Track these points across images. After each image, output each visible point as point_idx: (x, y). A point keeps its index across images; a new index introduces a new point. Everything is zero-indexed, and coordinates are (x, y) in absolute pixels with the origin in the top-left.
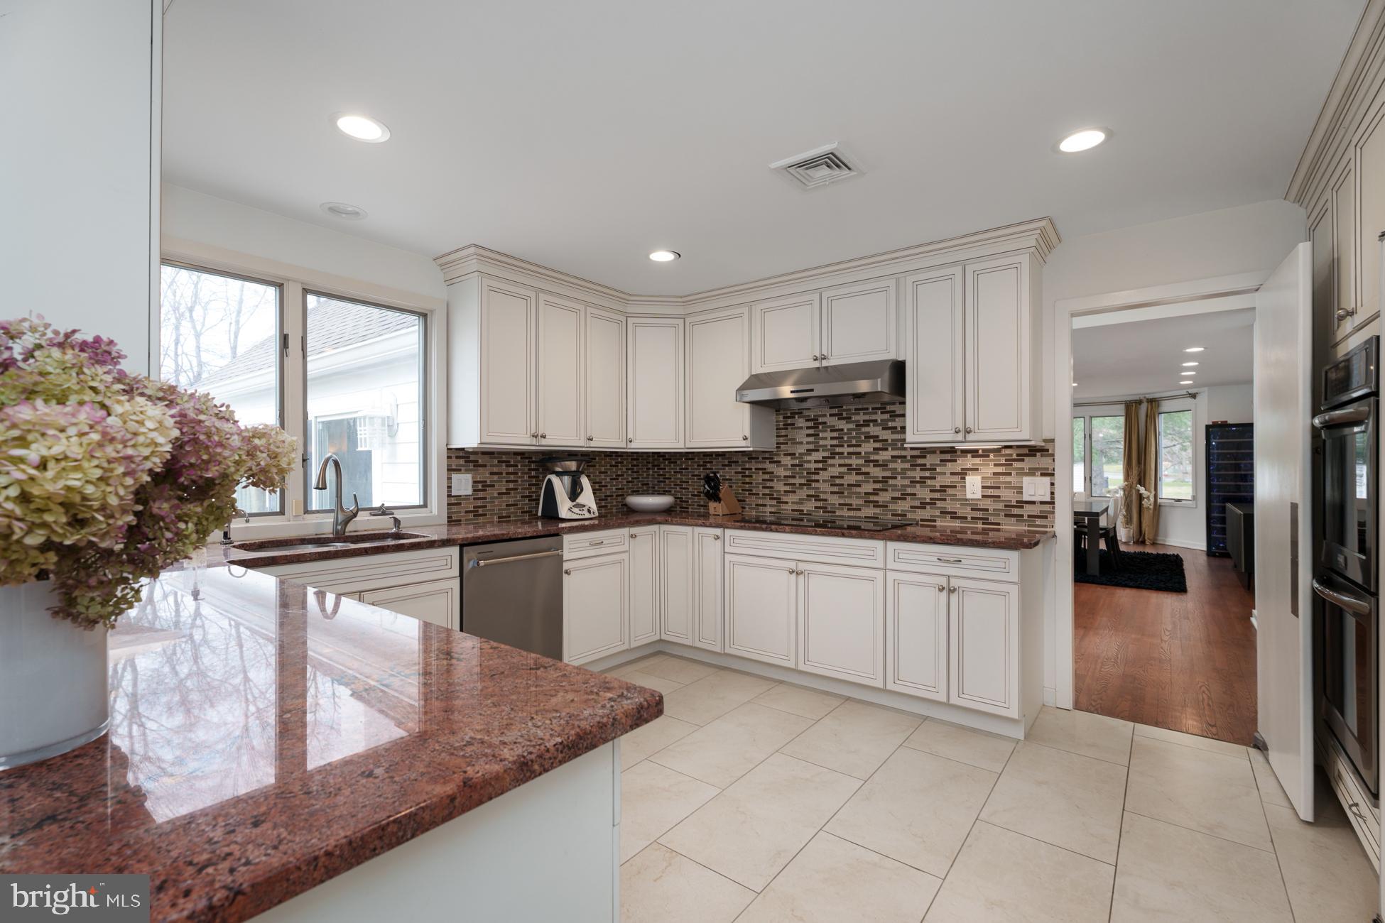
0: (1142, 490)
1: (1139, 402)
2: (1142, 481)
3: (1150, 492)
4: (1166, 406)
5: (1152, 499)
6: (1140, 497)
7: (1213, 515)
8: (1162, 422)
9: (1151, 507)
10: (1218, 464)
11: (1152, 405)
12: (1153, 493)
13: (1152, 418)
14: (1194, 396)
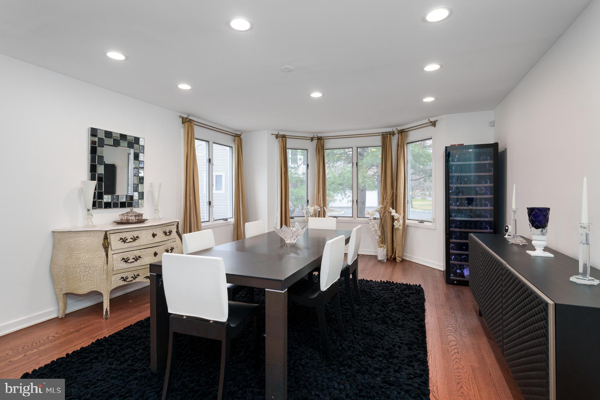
0: (393, 212)
1: (392, 134)
2: (394, 205)
3: (400, 214)
4: (412, 136)
5: (401, 221)
6: (393, 219)
7: (451, 240)
8: (410, 150)
9: (401, 228)
10: (457, 188)
11: (401, 135)
12: (402, 215)
13: (401, 146)
14: (434, 124)
